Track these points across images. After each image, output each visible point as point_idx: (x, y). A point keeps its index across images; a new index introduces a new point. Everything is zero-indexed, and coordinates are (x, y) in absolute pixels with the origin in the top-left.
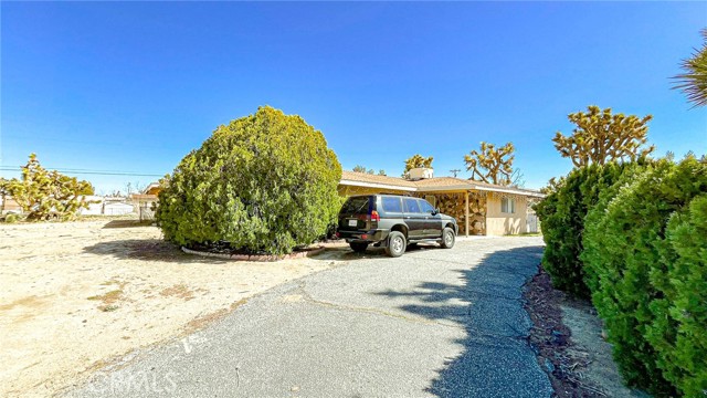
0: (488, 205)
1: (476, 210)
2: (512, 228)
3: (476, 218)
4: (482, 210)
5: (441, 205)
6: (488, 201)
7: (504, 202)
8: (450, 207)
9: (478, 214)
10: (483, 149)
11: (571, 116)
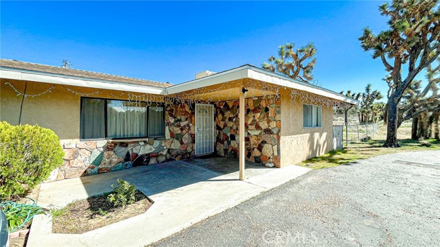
0: (282, 117)
1: (264, 125)
2: (318, 145)
3: (265, 137)
4: (273, 125)
5: (220, 116)
6: (284, 109)
7: (307, 109)
8: (230, 119)
9: (268, 131)
10: (281, 54)
11: (383, 7)
